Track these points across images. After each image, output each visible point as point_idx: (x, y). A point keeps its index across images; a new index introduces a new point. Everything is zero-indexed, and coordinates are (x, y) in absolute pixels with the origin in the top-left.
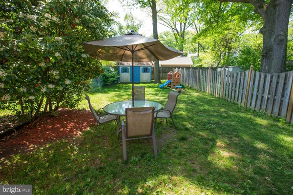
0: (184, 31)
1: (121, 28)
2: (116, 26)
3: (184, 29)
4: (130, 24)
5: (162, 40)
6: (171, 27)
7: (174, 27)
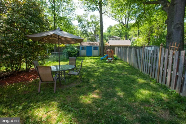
0: (128, 23)
1: (88, 23)
2: (85, 22)
3: (128, 22)
4: (94, 20)
5: (116, 29)
6: (119, 21)
7: (121, 21)
